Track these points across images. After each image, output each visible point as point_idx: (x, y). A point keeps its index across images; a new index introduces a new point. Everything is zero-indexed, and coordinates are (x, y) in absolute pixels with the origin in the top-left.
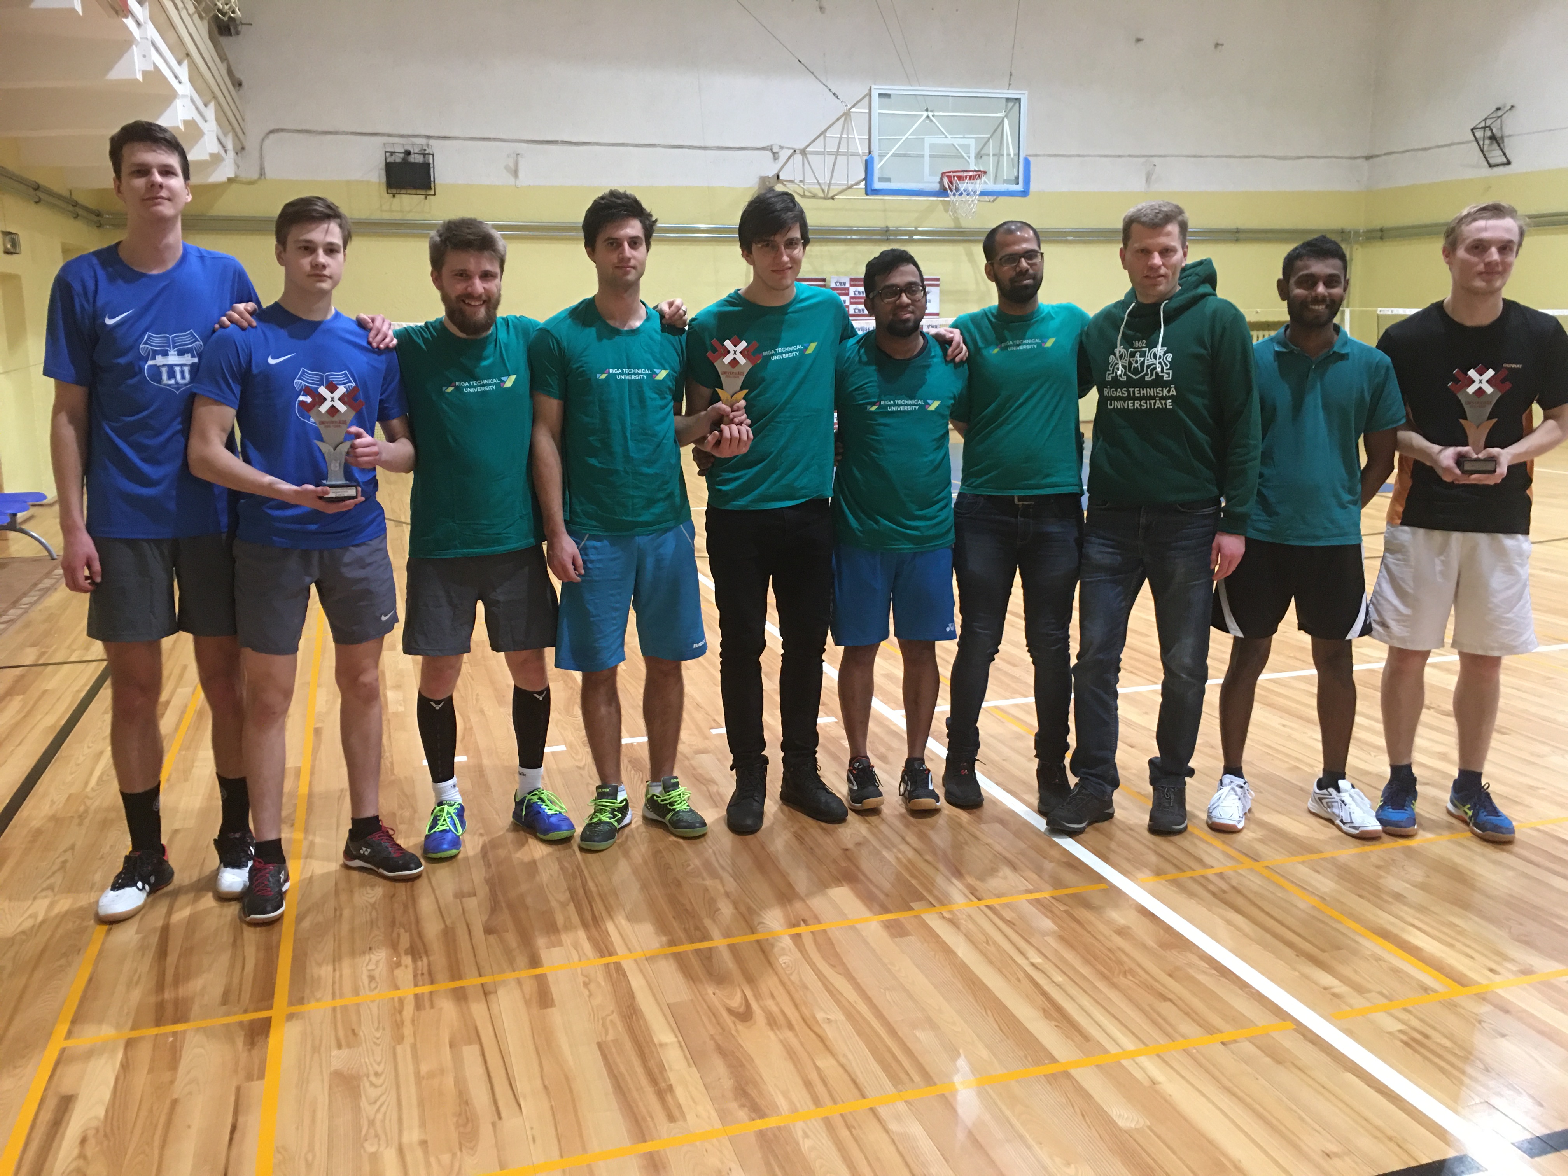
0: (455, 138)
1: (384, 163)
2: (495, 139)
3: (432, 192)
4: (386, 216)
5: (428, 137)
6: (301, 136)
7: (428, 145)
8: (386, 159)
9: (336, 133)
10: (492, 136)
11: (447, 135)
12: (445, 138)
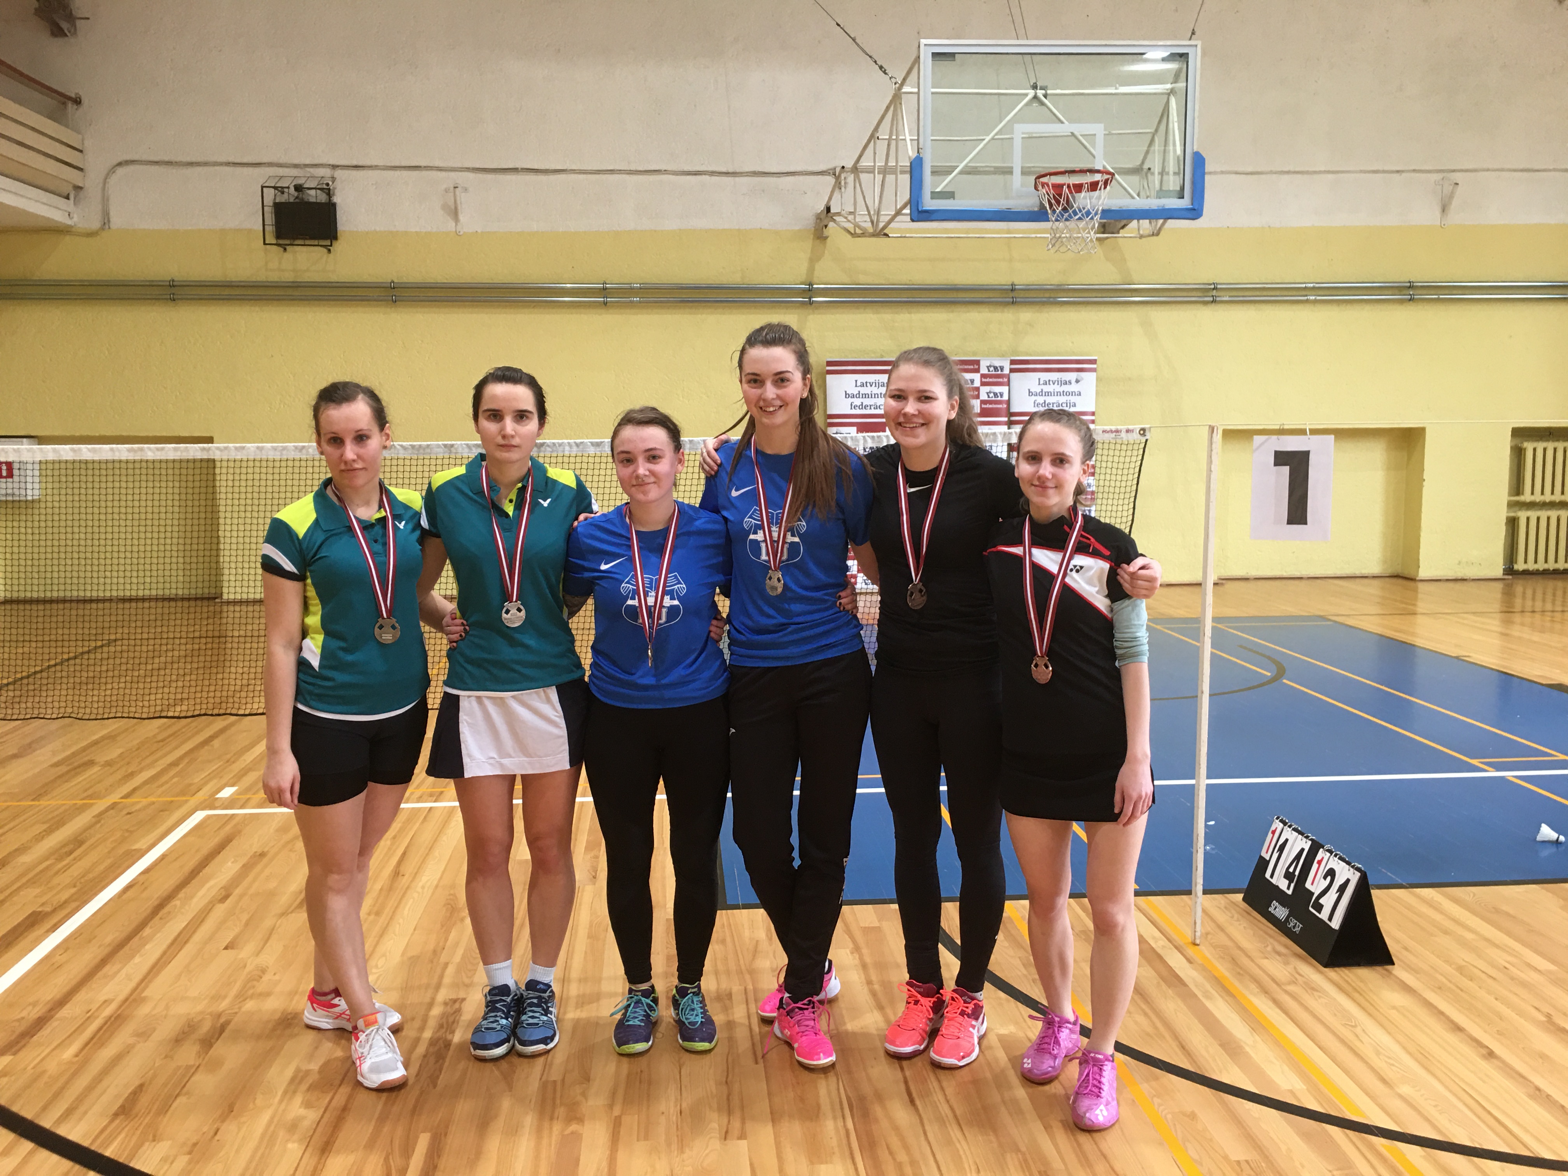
0: (370, 167)
2: (427, 168)
4: (274, 277)
5: (334, 167)
6: (158, 169)
7: (333, 179)
9: (206, 164)
10: (423, 164)
11: (360, 164)
12: (356, 167)
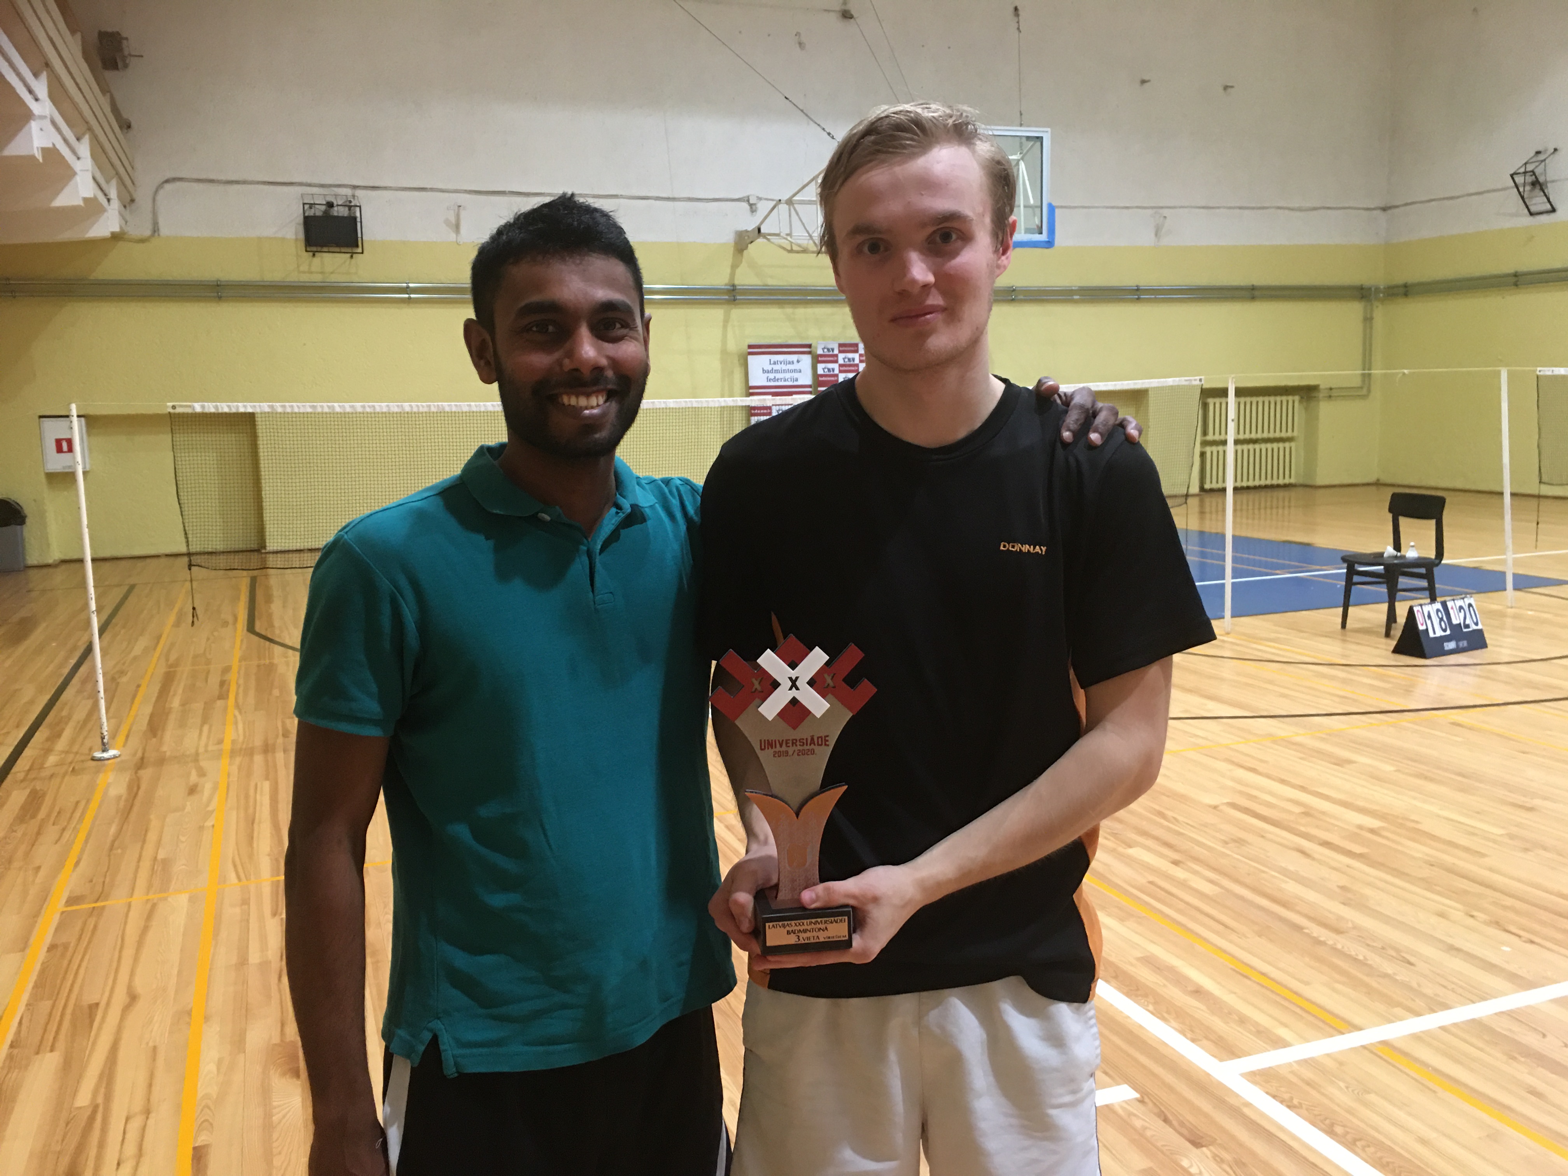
0: (385, 188)
1: (302, 217)
2: (432, 190)
3: (360, 250)
4: (305, 278)
5: (355, 187)
6: (201, 186)
7: (354, 196)
8: (304, 213)
9: (245, 182)
10: (428, 186)
11: (376, 185)
12: (374, 188)
